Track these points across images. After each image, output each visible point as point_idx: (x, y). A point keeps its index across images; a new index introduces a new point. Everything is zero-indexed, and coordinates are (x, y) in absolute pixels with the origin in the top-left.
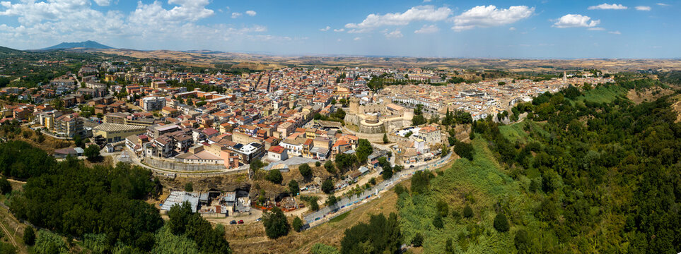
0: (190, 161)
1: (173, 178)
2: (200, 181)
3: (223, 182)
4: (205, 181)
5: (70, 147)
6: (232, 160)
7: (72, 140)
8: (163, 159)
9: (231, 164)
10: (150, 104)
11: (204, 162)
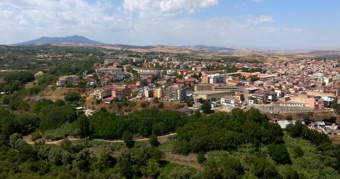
0: (285, 104)
1: (277, 113)
2: (297, 115)
3: (314, 115)
4: (300, 114)
5: (185, 107)
6: (317, 103)
7: (184, 102)
8: (263, 105)
9: (316, 106)
10: (215, 79)
11: (295, 105)
